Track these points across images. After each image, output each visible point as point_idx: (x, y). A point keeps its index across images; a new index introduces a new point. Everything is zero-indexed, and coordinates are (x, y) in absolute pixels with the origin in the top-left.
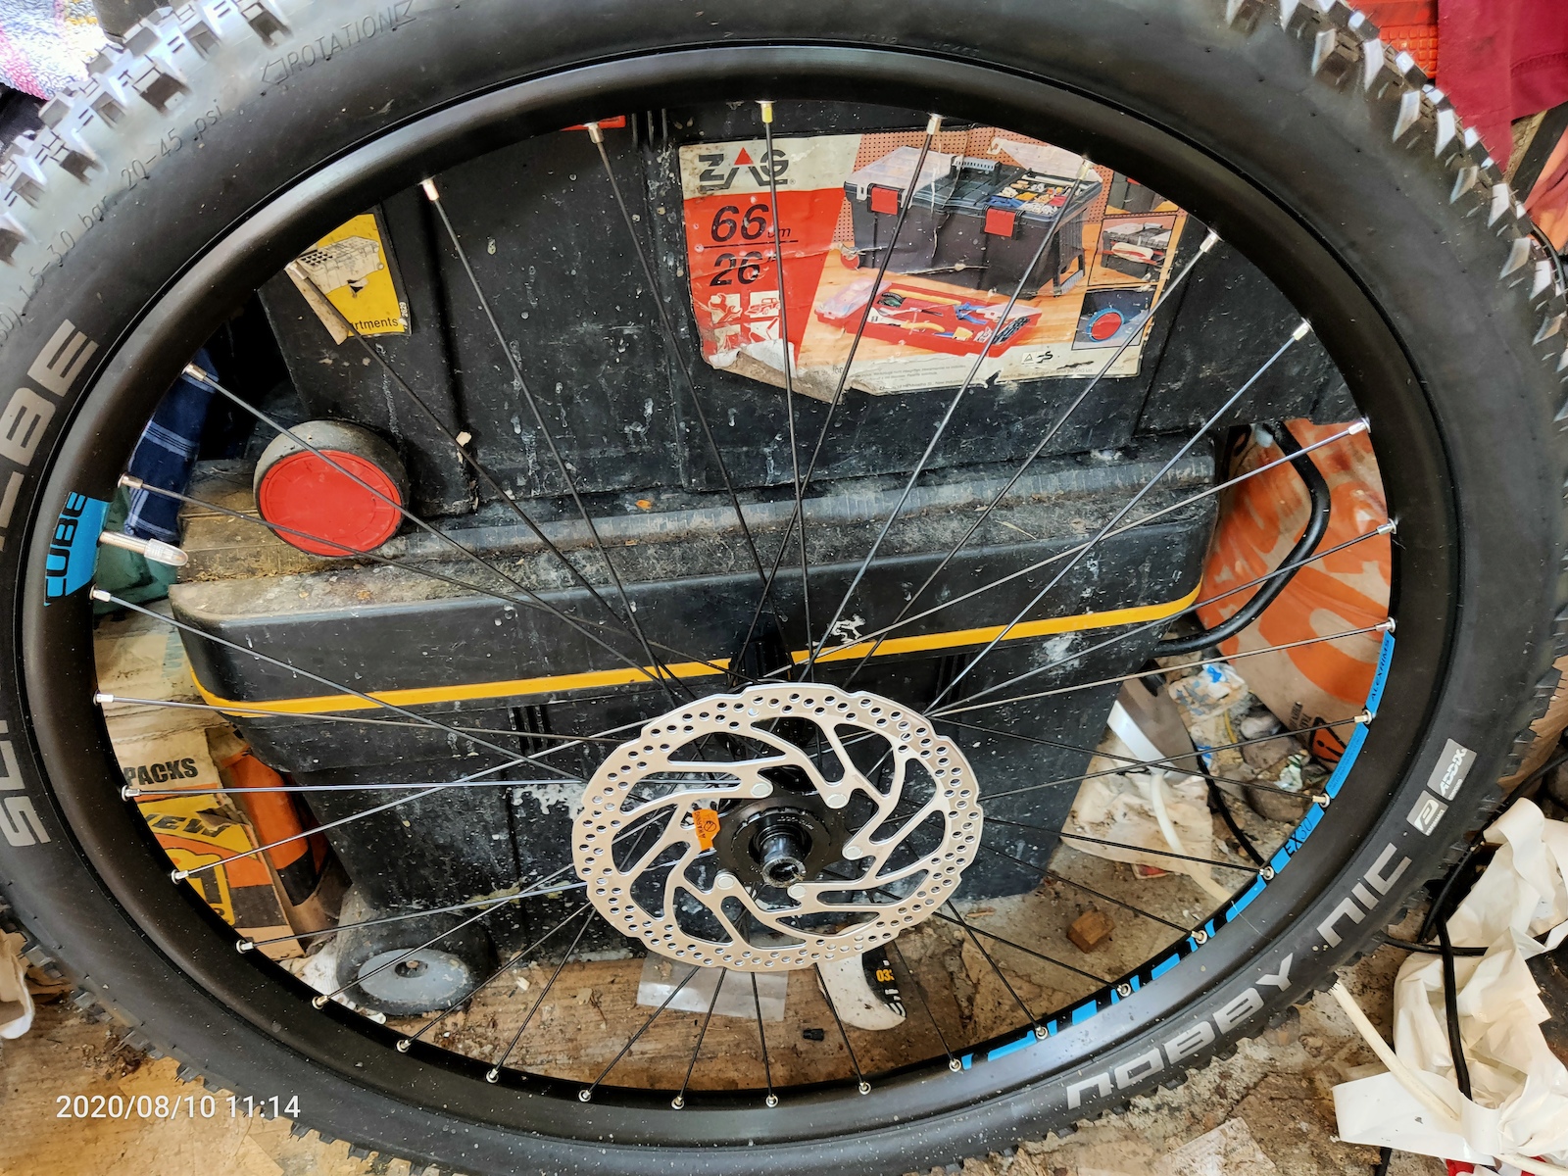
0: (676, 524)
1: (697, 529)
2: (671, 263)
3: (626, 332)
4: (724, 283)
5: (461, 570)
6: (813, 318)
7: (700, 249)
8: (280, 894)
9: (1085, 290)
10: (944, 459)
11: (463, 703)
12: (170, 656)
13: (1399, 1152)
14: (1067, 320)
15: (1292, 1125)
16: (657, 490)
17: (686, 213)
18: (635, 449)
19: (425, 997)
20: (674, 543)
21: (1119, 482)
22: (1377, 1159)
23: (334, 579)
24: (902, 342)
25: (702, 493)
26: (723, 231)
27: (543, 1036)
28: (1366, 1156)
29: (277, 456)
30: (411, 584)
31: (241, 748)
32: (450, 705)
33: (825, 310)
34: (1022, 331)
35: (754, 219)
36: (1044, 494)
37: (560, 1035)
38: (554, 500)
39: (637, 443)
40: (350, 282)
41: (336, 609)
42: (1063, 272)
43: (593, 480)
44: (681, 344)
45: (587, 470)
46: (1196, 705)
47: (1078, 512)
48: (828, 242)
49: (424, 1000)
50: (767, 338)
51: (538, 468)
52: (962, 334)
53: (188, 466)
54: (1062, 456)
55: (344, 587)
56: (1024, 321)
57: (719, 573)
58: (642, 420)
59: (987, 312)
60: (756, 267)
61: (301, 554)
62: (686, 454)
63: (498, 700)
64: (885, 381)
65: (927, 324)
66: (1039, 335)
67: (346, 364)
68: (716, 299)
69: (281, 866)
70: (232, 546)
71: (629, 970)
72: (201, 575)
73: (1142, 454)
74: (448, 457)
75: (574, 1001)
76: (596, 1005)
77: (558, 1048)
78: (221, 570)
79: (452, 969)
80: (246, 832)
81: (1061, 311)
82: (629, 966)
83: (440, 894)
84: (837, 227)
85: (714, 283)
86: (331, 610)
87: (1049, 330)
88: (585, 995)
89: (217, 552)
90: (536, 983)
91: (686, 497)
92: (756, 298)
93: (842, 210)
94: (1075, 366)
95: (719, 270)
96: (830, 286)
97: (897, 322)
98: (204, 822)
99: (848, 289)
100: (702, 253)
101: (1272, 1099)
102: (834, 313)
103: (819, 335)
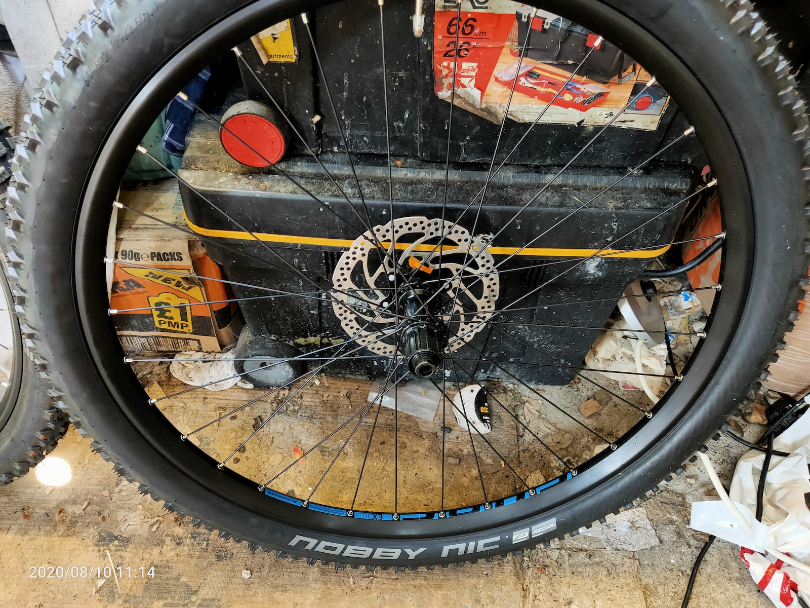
0: (412, 175)
1: (422, 179)
2: (425, 43)
3: (400, 75)
4: (450, 56)
5: (308, 182)
6: (492, 79)
7: (440, 37)
8: (214, 322)
9: (634, 83)
10: (550, 160)
11: (302, 245)
12: (176, 204)
13: (720, 539)
14: (623, 97)
15: (669, 516)
16: (406, 157)
17: (436, 18)
18: (398, 134)
19: (272, 380)
20: (409, 184)
21: (638, 186)
22: (707, 539)
23: (251, 177)
24: (536, 97)
25: (427, 161)
26: (453, 29)
27: (322, 407)
28: (702, 537)
29: (231, 115)
30: (285, 185)
31: (203, 252)
32: (296, 245)
33: (499, 76)
34: (599, 99)
35: (469, 25)
36: (599, 185)
37: (330, 408)
38: (357, 155)
39: (399, 131)
40: (273, 34)
41: (249, 191)
42: (624, 71)
43: (375, 148)
44: (426, 84)
45: (374, 142)
46: (673, 311)
47: (613, 198)
48: (505, 41)
49: (272, 381)
50: (468, 86)
51: (351, 137)
52: (568, 97)
53: (193, 114)
54: (612, 168)
55: (254, 182)
56: (601, 95)
57: (427, 201)
58: (403, 121)
59: (582, 88)
60: (467, 50)
61: (238, 164)
62: (422, 140)
63: (318, 247)
64: (525, 116)
65: (550, 90)
66: (608, 103)
67: (267, 75)
68: (445, 64)
69: (216, 309)
70: (208, 155)
71: (366, 385)
72: (193, 167)
73: (654, 174)
74: (309, 127)
75: (339, 394)
76: (348, 397)
77: (328, 413)
78: (202, 166)
79: (286, 369)
80: (201, 291)
81: (620, 93)
82: (366, 383)
83: (285, 334)
84: (510, 34)
85: (445, 55)
86: (248, 191)
87: (613, 101)
88: (344, 393)
89: (201, 157)
90: (323, 383)
91: (419, 162)
92: (465, 65)
93: (514, 26)
94: (624, 122)
95: (448, 49)
96: (503, 64)
97: (535, 87)
98: (183, 283)
99: (512, 66)
100: (441, 40)
101: (662, 502)
102: (503, 78)
103: (494, 89)
